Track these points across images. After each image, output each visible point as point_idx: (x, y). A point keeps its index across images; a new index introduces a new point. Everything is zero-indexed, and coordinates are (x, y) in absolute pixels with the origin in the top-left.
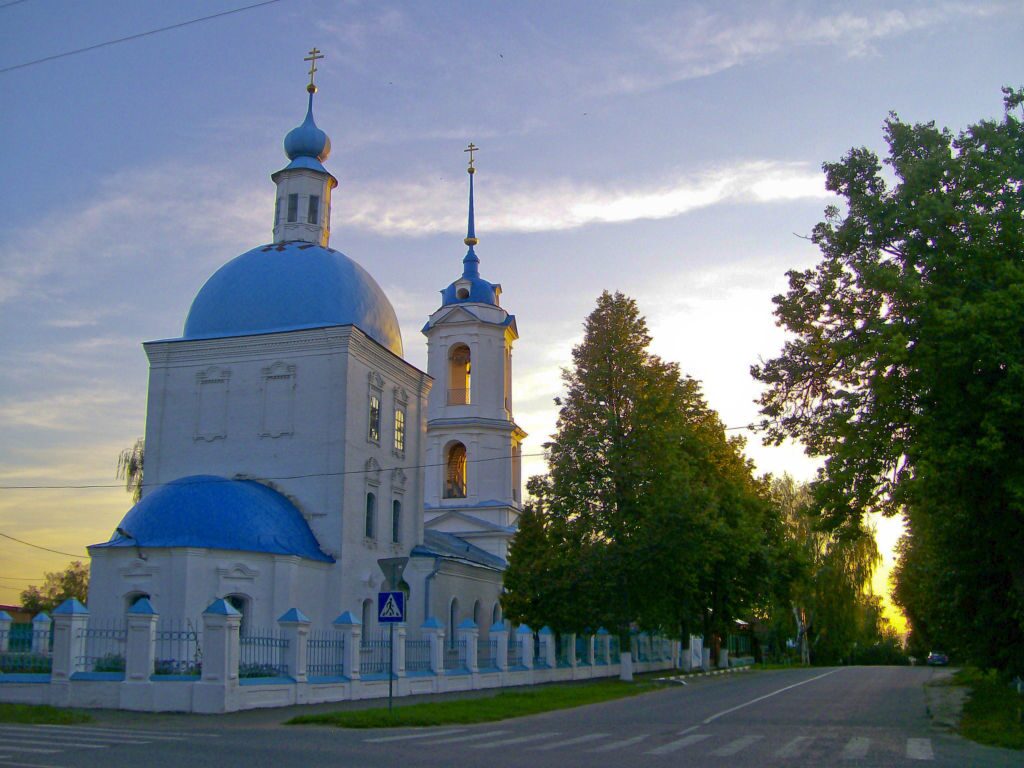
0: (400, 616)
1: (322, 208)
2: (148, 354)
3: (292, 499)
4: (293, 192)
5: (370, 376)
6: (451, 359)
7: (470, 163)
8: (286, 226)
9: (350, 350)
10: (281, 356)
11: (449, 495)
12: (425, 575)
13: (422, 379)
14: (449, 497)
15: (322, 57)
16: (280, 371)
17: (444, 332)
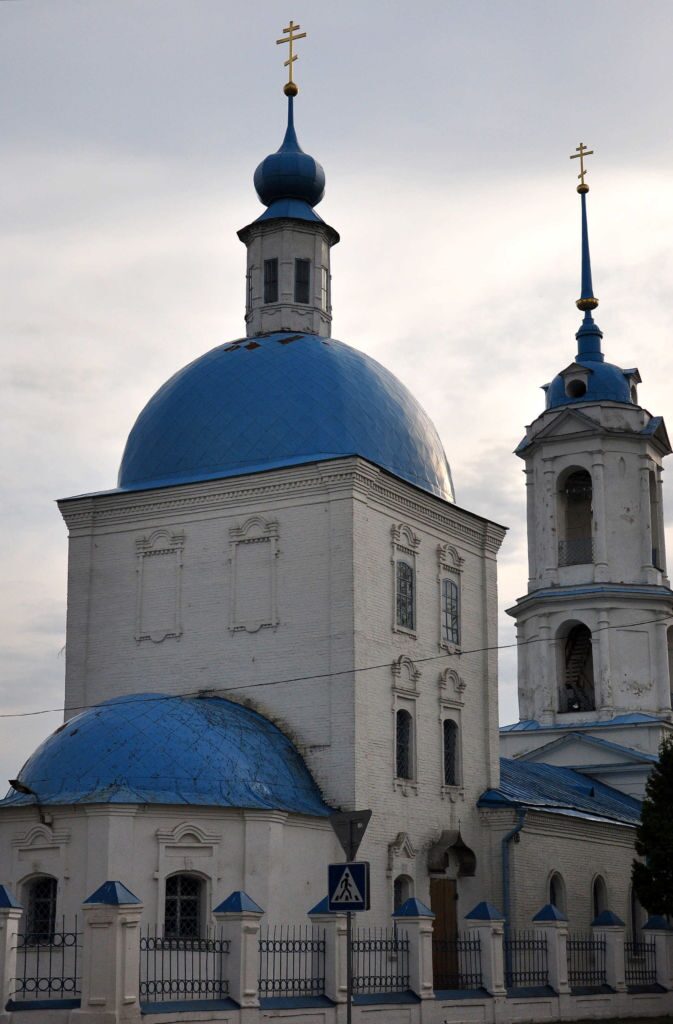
0: (361, 900)
1: (316, 277)
2: (65, 517)
3: (279, 724)
4: (268, 257)
5: (393, 532)
6: (561, 492)
7: (581, 176)
8: (262, 310)
9: (356, 495)
10: (259, 508)
11: (567, 708)
12: (503, 835)
13: (485, 531)
14: (570, 710)
15: (304, 35)
16: (256, 532)
17: (549, 451)
